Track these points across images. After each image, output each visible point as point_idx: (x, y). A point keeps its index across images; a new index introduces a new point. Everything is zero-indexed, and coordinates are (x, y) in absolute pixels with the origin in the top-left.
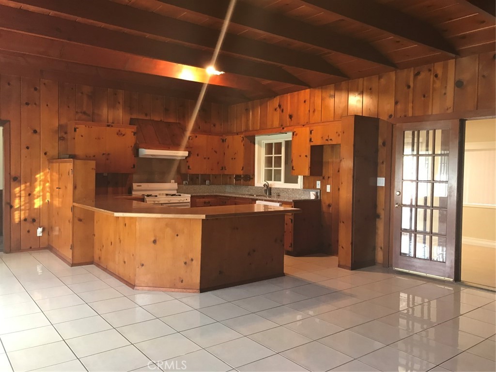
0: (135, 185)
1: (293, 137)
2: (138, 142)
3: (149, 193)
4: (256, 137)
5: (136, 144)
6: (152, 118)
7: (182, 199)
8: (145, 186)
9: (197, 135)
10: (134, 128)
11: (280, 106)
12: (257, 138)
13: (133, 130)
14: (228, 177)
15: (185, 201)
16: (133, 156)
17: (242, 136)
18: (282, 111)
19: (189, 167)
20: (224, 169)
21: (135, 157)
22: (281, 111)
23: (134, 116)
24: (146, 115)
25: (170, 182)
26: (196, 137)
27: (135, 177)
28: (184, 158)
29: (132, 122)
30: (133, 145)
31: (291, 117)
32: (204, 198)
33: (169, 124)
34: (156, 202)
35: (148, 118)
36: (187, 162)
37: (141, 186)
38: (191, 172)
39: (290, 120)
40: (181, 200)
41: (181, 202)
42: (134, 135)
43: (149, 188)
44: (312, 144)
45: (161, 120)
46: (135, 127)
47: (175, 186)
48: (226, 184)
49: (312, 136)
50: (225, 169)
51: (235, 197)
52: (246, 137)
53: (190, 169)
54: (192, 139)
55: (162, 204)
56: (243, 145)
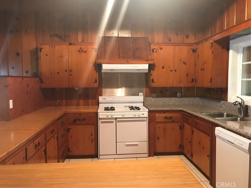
6: (120, 35)
7: (137, 113)
9: (162, 47)
13: (94, 47)
17: (211, 41)
19: (153, 80)
25: (138, 95)
26: (161, 49)
32: (164, 113)
34: (109, 117)
35: (115, 35)
36: (151, 75)
38: (155, 85)
41: (137, 117)
42: (96, 51)
45: (129, 36)
46: (96, 44)
50: (196, 81)
52: (215, 42)
53: (155, 82)
54: (156, 52)
55: (116, 118)
56: (212, 53)
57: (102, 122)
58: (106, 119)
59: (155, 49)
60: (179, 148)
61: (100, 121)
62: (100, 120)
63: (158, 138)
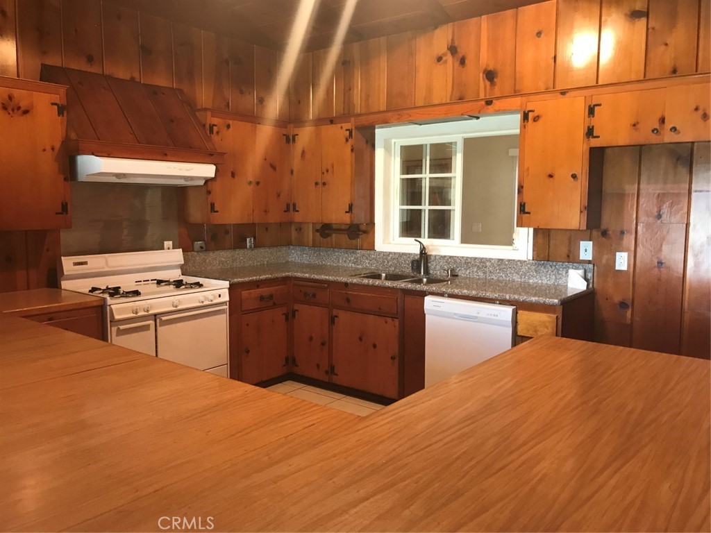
0: (68, 263)
1: (523, 127)
2: (73, 136)
3: (112, 282)
4: (377, 131)
5: (66, 142)
6: (107, 72)
7: (209, 295)
8: (96, 262)
9: (231, 122)
10: (58, 94)
11: (453, 50)
12: (380, 133)
13: (57, 99)
14: (293, 228)
15: (215, 302)
16: (62, 177)
17: (347, 126)
18: (463, 62)
19: (212, 205)
20: (291, 208)
21: (65, 179)
22: (457, 64)
23: (54, 60)
24: (90, 59)
25: (162, 248)
26: (228, 126)
27: (66, 237)
28: (202, 183)
29: (48, 75)
30: (58, 146)
31: (490, 76)
32: (258, 287)
33: (155, 91)
34: (141, 313)
35: (94, 69)
36: (209, 193)
37: (85, 263)
38: (218, 219)
39: (488, 83)
40: (206, 299)
41: (206, 303)
42: (60, 112)
43: (107, 269)
44: (595, 143)
45: (133, 79)
46: (62, 90)
47: (177, 256)
48: (289, 243)
49: (596, 121)
50: (295, 210)
51: (346, 284)
52: (358, 128)
53: (217, 212)
54: (218, 133)
55: (155, 315)
56: (352, 150)
57: (120, 332)
58: (130, 321)
59: (216, 125)
60: (284, 366)
61: (114, 329)
62: (114, 326)
63: (248, 352)
